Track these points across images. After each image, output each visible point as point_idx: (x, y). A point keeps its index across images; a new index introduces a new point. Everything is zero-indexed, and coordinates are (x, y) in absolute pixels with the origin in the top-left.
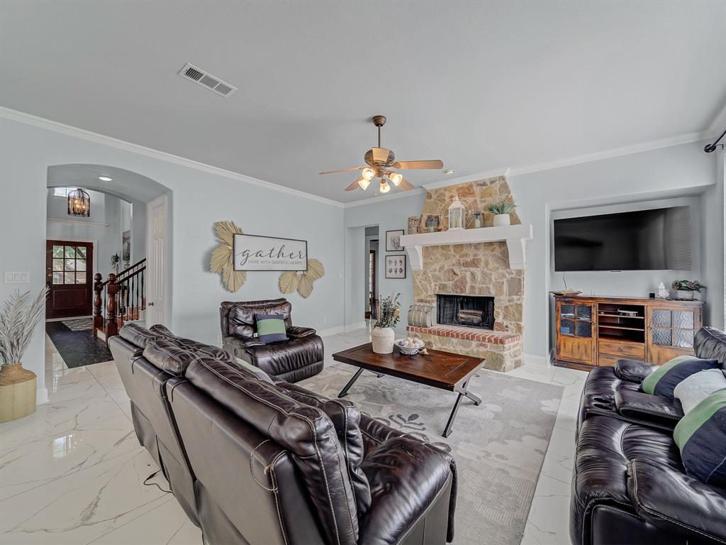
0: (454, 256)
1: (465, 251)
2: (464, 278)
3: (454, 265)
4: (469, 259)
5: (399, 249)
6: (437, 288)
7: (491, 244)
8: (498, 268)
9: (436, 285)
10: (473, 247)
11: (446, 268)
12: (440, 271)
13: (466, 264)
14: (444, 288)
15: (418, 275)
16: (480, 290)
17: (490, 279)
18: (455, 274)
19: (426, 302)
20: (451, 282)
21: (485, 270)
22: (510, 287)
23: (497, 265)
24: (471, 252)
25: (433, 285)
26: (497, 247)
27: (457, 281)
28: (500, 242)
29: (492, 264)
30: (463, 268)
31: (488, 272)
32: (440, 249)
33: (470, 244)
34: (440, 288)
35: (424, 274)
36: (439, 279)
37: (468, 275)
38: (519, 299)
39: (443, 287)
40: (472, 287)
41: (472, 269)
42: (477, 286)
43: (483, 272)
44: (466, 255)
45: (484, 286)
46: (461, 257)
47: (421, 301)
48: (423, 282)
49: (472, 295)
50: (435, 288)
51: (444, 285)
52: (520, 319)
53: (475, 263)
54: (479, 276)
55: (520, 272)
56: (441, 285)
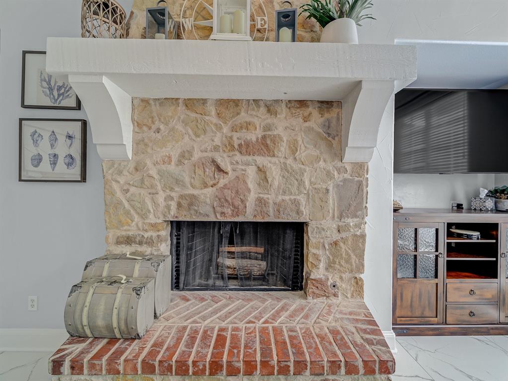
0: (219, 128)
1: (244, 117)
2: (241, 179)
3: (216, 149)
4: (253, 136)
5: (64, 103)
6: (173, 205)
7: (302, 103)
8: (318, 159)
9: (172, 199)
10: (263, 110)
11: (197, 155)
12: (180, 163)
13: (246, 148)
14: (191, 204)
15: (120, 173)
16: (279, 207)
17: (301, 183)
18: (219, 169)
19: (140, 243)
20: (209, 191)
21: (290, 161)
22: (340, 199)
23: (316, 152)
24: (260, 118)
25: (161, 198)
26: (313, 111)
27: (225, 187)
28: (322, 102)
29: (306, 151)
30: (238, 157)
31: (296, 166)
32: (181, 108)
33: (256, 101)
34: (179, 205)
35: (136, 169)
36: (178, 182)
37: (251, 171)
38: (358, 226)
39: (192, 201)
40: (261, 202)
41: (261, 160)
42: (271, 198)
43: (284, 168)
44: (247, 126)
45: (287, 198)
46: (234, 129)
47: (128, 241)
48: (133, 190)
49: (259, 219)
50: (168, 207)
51: (193, 197)
52: (360, 268)
53: (266, 146)
54: (276, 176)
55: (361, 168)
56: (182, 197)
